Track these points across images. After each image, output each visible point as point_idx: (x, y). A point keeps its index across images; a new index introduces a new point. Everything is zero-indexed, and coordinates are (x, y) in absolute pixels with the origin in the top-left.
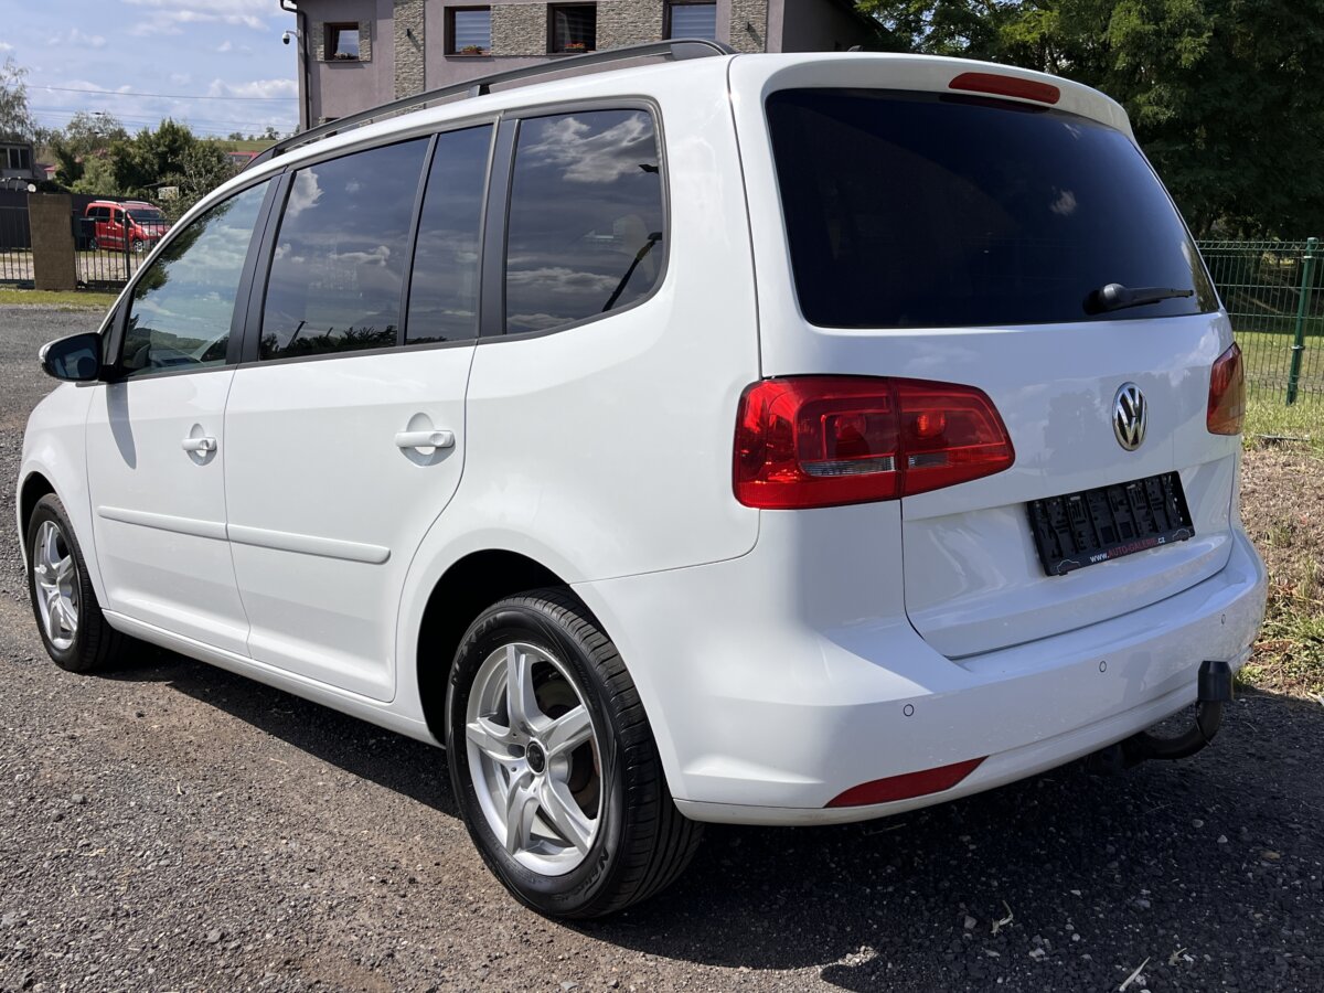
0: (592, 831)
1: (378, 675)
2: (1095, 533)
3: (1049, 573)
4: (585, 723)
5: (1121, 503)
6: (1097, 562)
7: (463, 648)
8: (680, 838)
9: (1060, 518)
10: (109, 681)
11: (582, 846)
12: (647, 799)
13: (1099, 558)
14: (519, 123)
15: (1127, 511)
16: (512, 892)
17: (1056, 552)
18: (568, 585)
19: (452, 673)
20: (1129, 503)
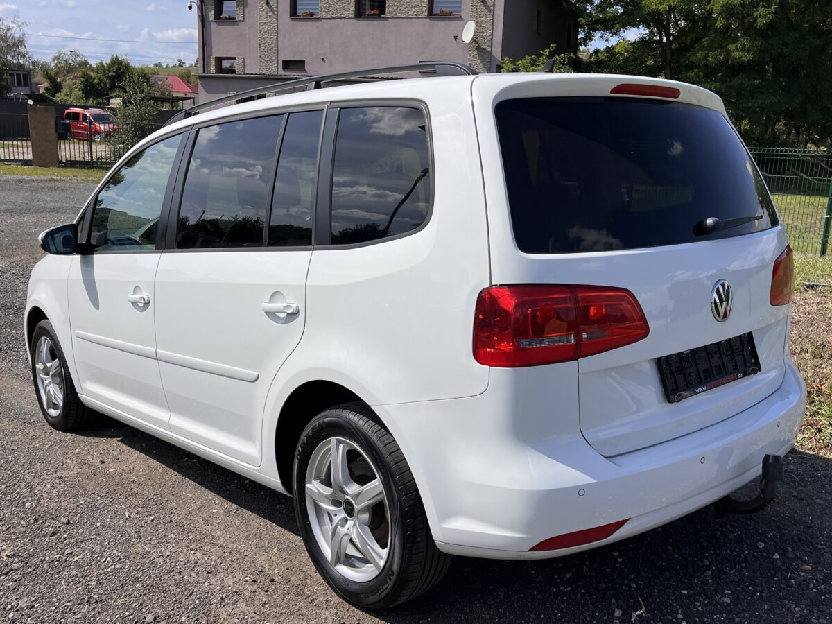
0: (384, 557)
1: (251, 450)
2: (699, 374)
3: (670, 401)
4: (381, 490)
5: (715, 353)
6: (700, 392)
7: (303, 438)
8: (438, 562)
9: (678, 365)
10: (82, 438)
11: (377, 565)
12: (418, 540)
13: (701, 389)
14: (340, 111)
15: (719, 358)
16: (334, 590)
17: (674, 387)
18: (370, 406)
19: (297, 453)
20: (720, 352)
